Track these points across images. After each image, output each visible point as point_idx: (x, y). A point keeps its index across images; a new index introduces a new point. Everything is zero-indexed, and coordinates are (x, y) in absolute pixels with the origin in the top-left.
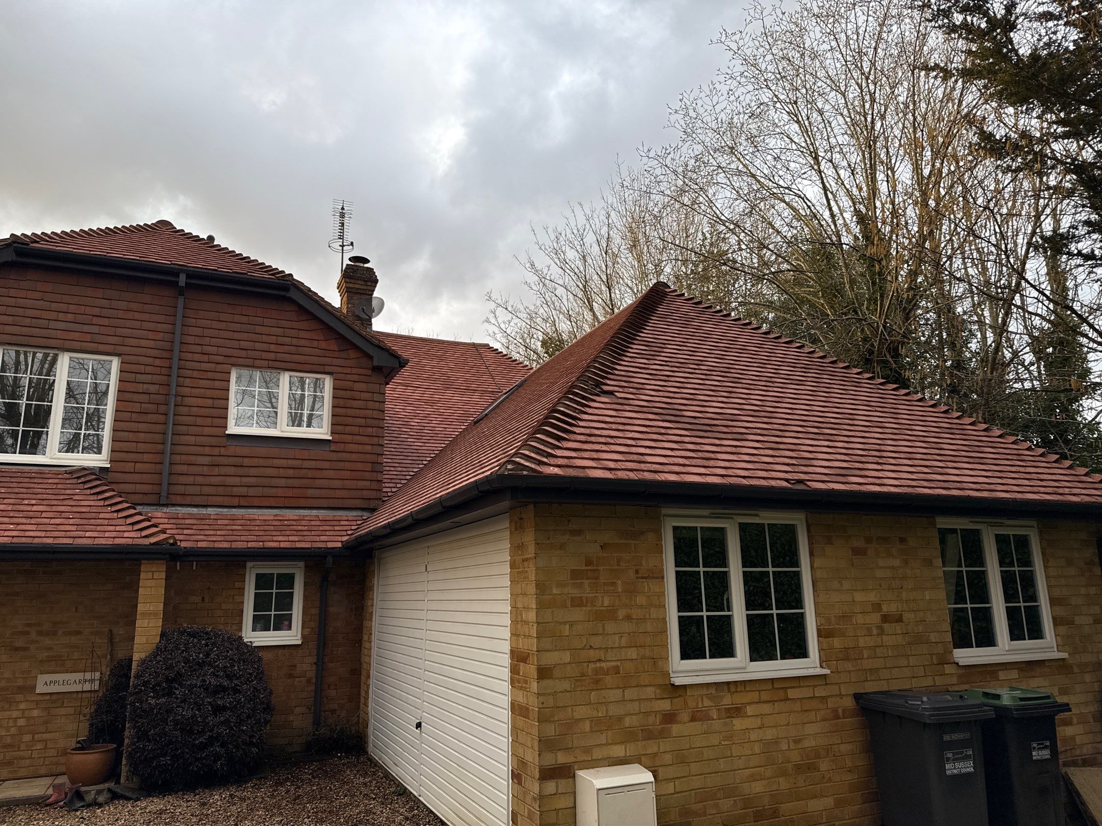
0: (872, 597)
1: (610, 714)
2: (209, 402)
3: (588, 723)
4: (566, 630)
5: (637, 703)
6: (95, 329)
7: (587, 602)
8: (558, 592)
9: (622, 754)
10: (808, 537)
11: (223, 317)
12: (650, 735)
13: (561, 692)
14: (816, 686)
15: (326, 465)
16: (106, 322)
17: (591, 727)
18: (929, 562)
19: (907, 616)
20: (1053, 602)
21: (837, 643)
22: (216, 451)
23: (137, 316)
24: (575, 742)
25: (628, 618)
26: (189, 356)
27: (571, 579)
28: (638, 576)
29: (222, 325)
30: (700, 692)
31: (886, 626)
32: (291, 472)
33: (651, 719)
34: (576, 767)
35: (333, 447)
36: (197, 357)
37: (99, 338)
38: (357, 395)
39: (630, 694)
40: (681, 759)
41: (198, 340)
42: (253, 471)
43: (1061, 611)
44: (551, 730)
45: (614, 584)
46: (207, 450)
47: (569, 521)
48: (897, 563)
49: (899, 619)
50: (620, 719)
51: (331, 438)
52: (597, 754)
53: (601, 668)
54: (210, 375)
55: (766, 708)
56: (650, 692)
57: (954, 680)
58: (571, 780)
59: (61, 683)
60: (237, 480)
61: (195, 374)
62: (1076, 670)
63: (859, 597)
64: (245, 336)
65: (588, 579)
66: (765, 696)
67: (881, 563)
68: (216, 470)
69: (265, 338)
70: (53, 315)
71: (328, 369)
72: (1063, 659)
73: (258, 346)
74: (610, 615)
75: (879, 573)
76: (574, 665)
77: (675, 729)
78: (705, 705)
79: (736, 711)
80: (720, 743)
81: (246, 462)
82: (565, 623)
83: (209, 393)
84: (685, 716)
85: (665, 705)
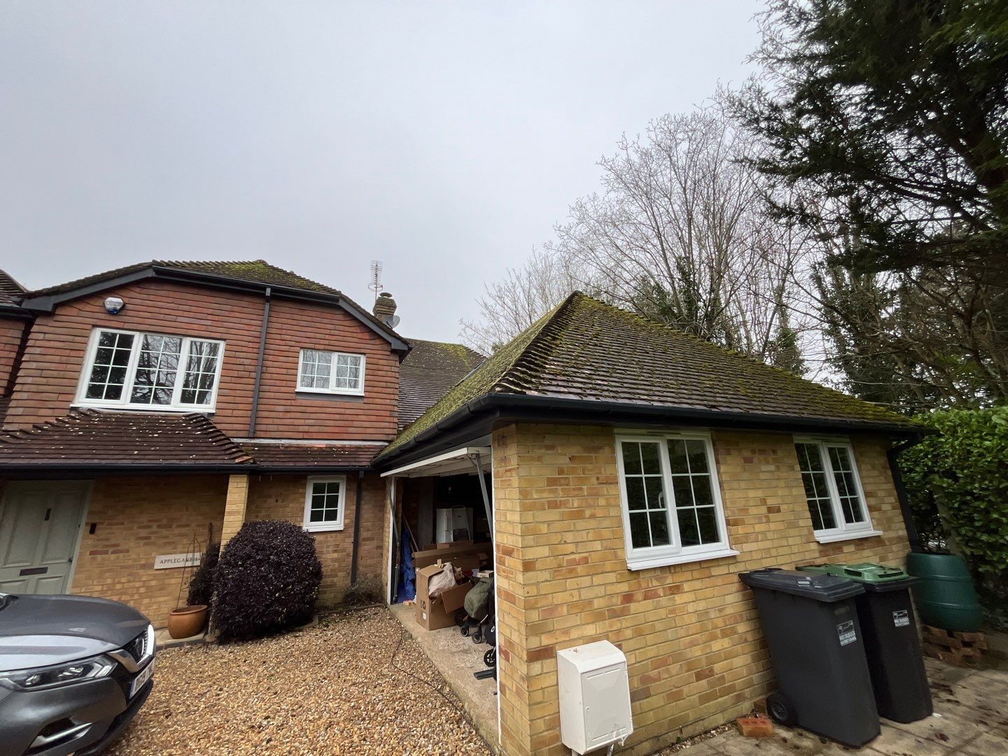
0: (760, 493)
1: (583, 597)
2: (284, 371)
3: (565, 608)
4: (544, 528)
5: (603, 587)
6: (209, 323)
7: (561, 504)
8: (537, 497)
9: (593, 632)
10: (714, 450)
11: (295, 317)
12: (614, 614)
13: (543, 582)
14: (729, 564)
15: (361, 412)
16: (217, 318)
17: (568, 611)
18: (792, 468)
19: (782, 507)
20: (867, 495)
21: (740, 530)
22: (289, 402)
23: (238, 315)
24: (556, 625)
25: (593, 516)
26: (272, 341)
27: (548, 486)
28: (600, 482)
29: (295, 322)
30: (649, 575)
31: (771, 515)
32: (337, 417)
33: (614, 600)
34: (557, 647)
35: (365, 400)
36: (277, 342)
37: (211, 329)
38: (381, 367)
39: (597, 580)
40: (639, 633)
41: (278, 331)
42: (313, 416)
43: (873, 501)
44: (535, 616)
45: (581, 489)
46: (282, 402)
47: (544, 438)
48: (772, 468)
49: (779, 511)
50: (590, 602)
51: (364, 395)
52: (574, 634)
53: (575, 559)
54: (286, 354)
55: (697, 585)
56: (612, 577)
57: (817, 555)
58: (553, 659)
59: (173, 561)
60: (302, 422)
61: (276, 353)
62: (887, 543)
63: (752, 494)
64: (309, 329)
65: (560, 485)
66: (696, 575)
67: (764, 468)
68: (288, 415)
69: (322, 331)
70: (180, 313)
71: (363, 351)
72: (879, 536)
73: (318, 336)
74: (578, 515)
75: (762, 476)
76: (552, 558)
77: (633, 607)
78: (654, 585)
79: (676, 589)
80: (667, 616)
81: (309, 409)
82: (544, 522)
83: (285, 365)
84: (639, 596)
85: (624, 588)
